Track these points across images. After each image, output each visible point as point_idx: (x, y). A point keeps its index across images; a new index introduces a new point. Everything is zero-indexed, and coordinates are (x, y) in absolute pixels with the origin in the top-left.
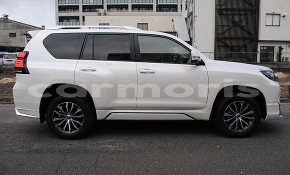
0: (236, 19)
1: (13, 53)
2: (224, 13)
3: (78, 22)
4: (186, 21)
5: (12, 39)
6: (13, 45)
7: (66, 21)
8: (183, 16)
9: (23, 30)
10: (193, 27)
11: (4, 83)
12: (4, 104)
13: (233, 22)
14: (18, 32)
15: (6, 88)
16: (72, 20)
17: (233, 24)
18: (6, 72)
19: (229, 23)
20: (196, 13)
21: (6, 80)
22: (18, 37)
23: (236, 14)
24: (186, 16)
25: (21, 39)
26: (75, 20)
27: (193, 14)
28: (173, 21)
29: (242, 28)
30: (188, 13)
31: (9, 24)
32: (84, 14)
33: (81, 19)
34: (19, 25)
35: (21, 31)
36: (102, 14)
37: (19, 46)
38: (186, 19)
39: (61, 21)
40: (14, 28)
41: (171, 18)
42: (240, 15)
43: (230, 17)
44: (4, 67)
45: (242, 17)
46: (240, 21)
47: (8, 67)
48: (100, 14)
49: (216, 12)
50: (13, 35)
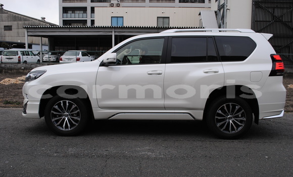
0: (278, 13)
1: (10, 50)
2: (263, 5)
3: (85, 15)
4: (216, 15)
5: (7, 33)
6: (8, 39)
7: (71, 12)
8: (212, 9)
9: (20, 22)
10: (225, 22)
11: (6, 84)
12: (16, 107)
13: (274, 17)
14: (14, 24)
15: (10, 90)
16: (78, 12)
17: (273, 19)
18: (5, 72)
19: (269, 18)
20: (229, 5)
21: (8, 81)
22: (14, 31)
23: (277, 7)
24: (216, 9)
25: (18, 33)
26: (82, 12)
27: (225, 6)
28: (200, 14)
29: (285, 24)
30: (218, 6)
31: (4, 15)
32: (94, 4)
33: (89, 10)
34: (15, 17)
35: (18, 24)
36: (115, 5)
37: (15, 41)
38: (216, 12)
39: (65, 13)
40: (9, 20)
41: (198, 11)
42: (283, 8)
43: (271, 10)
44: (3, 65)
45: (285, 11)
46: (282, 16)
47: (8, 66)
48: (112, 6)
49: (253, 5)
50: (8, 28)
